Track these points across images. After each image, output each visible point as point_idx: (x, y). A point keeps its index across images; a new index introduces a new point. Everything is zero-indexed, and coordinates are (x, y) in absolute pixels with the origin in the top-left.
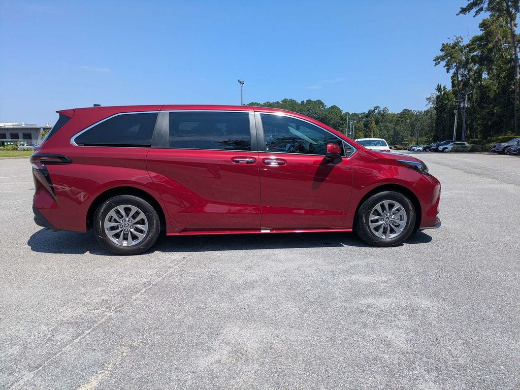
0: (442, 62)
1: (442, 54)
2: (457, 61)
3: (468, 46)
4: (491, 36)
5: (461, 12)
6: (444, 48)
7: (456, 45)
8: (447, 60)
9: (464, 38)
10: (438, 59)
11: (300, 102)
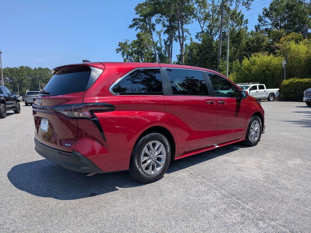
0: (120, 52)
1: (119, 47)
2: (127, 52)
3: (132, 45)
4: (142, 41)
5: (130, 27)
6: (120, 44)
7: (125, 44)
8: (122, 51)
9: (129, 40)
10: (118, 50)
11: (33, 69)
